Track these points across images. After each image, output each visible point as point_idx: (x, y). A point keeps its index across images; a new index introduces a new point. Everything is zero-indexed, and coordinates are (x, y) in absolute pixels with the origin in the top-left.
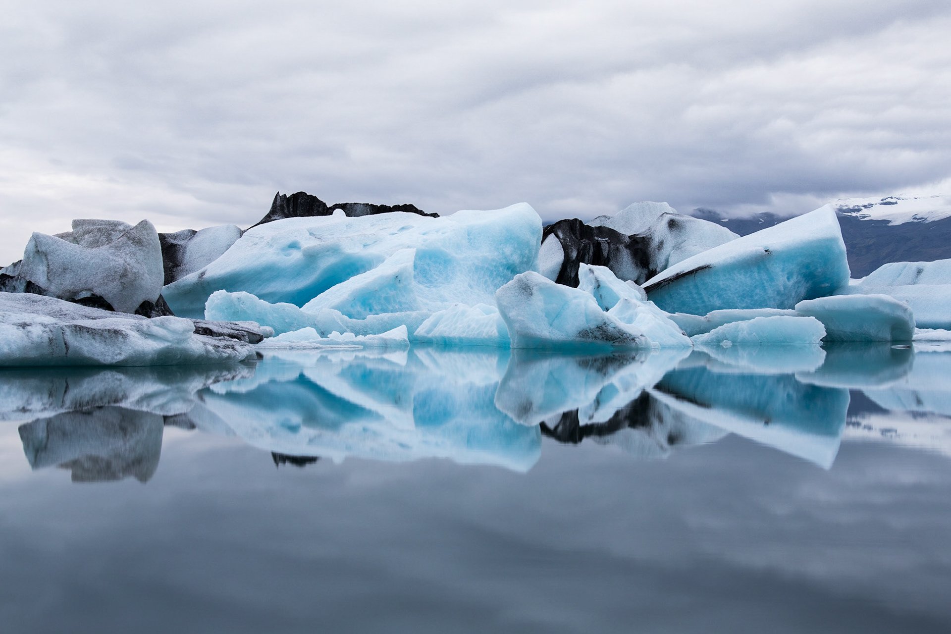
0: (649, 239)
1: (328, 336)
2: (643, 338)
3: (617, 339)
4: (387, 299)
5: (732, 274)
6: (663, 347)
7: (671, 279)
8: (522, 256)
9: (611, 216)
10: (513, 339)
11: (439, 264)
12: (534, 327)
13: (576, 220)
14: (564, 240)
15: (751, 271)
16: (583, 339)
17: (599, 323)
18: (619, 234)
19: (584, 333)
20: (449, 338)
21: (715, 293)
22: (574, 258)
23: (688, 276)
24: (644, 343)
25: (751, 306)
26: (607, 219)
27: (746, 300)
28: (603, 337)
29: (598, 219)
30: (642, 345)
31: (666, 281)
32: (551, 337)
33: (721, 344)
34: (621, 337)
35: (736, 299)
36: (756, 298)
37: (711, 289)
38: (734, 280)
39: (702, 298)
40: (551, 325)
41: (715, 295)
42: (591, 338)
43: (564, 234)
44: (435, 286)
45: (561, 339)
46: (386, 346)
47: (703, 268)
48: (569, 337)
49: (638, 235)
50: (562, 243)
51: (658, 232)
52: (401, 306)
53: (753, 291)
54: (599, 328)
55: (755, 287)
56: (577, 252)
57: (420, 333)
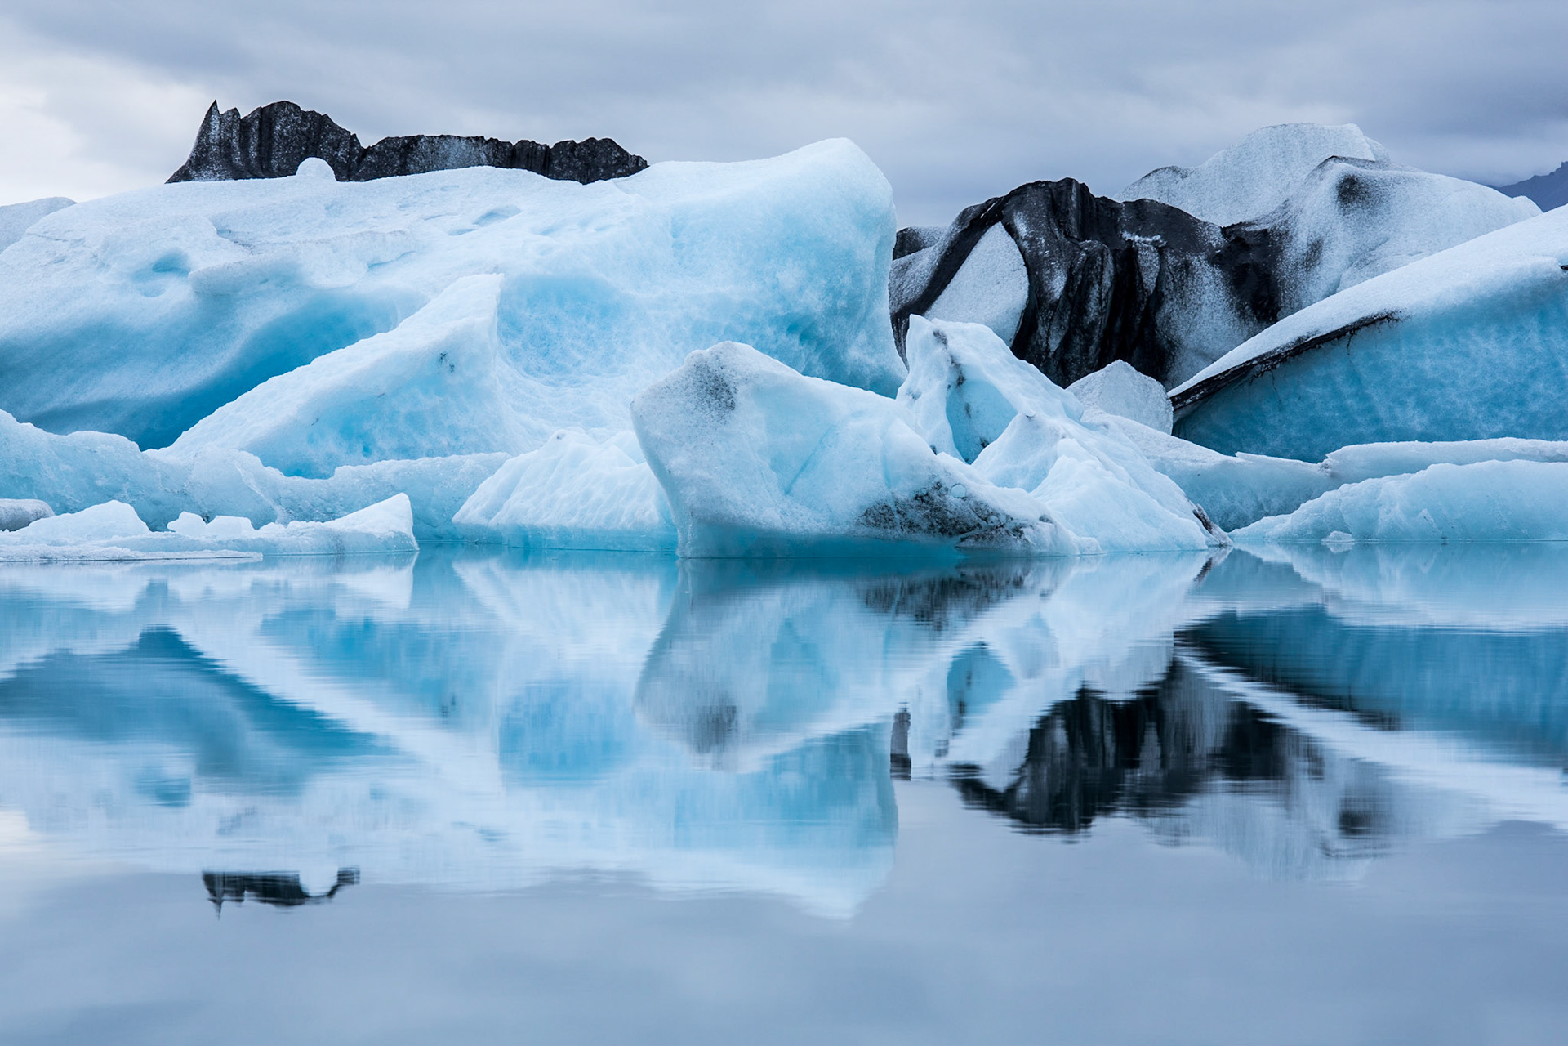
0: (1280, 235)
1: (170, 525)
2: (1045, 527)
3: (970, 529)
4: (415, 420)
5: (1461, 339)
6: (1117, 553)
7: (1279, 355)
8: (833, 291)
9: (1192, 168)
10: (682, 532)
11: (588, 318)
12: (739, 498)
13: (1069, 182)
14: (1032, 241)
15: (1520, 328)
16: (877, 532)
17: (922, 484)
18: (1196, 221)
19: (880, 515)
20: (535, 530)
21: (1409, 395)
22: (1057, 295)
23: (1328, 344)
24: (1048, 540)
25: (1518, 430)
26: (1179, 178)
27: (1504, 413)
28: (932, 525)
29: (1153, 177)
30: (1041, 544)
31: (1265, 362)
32: (785, 524)
33: (1324, 541)
34: (983, 523)
35: (1473, 410)
36: (1534, 407)
37: (1400, 383)
38: (1467, 355)
39: (1370, 409)
40: (787, 492)
41: (1411, 401)
42: (898, 527)
43: (1032, 223)
44: (574, 383)
45: (815, 531)
46: (338, 555)
47: (1374, 322)
48: (839, 524)
49: (1250, 224)
50: (1023, 252)
51: (1309, 214)
52: (457, 439)
53: (1525, 386)
54: (922, 498)
55: (1533, 375)
56: (1065, 278)
57: (467, 518)
